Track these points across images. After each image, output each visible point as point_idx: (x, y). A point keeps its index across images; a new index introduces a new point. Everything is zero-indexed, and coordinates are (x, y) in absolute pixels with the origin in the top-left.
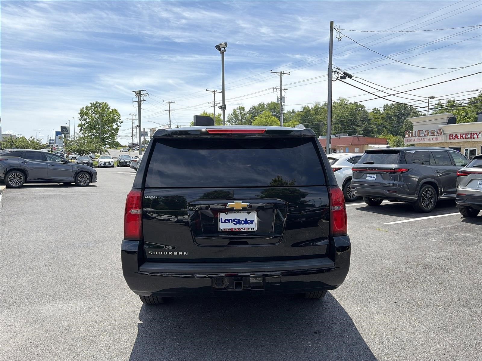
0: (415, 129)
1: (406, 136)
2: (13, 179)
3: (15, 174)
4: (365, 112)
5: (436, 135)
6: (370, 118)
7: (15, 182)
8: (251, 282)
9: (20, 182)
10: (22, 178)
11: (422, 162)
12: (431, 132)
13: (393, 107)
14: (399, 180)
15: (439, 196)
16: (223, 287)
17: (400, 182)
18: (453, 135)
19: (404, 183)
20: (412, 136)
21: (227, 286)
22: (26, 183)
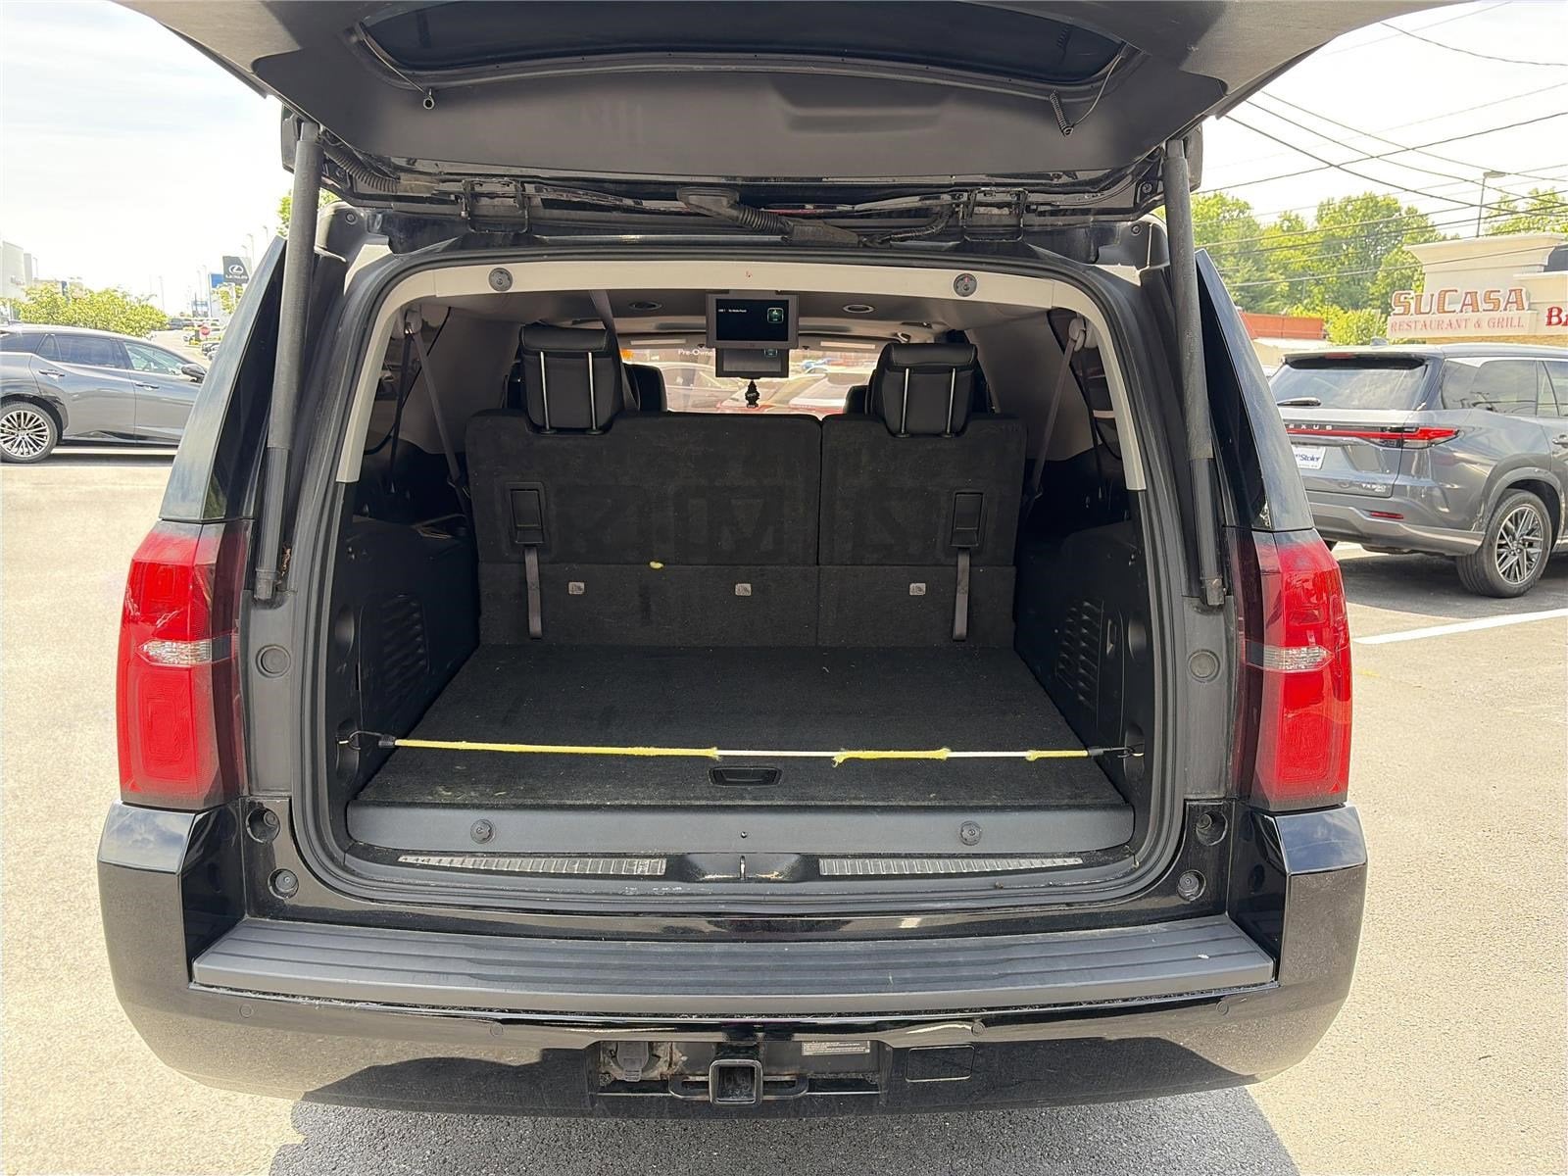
0: (1431, 286)
1: (1398, 310)
2: (13, 434)
3: (19, 416)
4: (1251, 225)
5: (1502, 308)
6: (1266, 244)
7: (21, 441)
8: (805, 1053)
9: (38, 445)
10: (44, 430)
11: (1490, 403)
12: (1487, 298)
13: (1350, 208)
14: (1417, 472)
15: (1559, 536)
16: (655, 1074)
17: (1419, 478)
18: (1560, 311)
19: (1433, 483)
20: (1419, 312)
21: (675, 1069)
22: (58, 445)
